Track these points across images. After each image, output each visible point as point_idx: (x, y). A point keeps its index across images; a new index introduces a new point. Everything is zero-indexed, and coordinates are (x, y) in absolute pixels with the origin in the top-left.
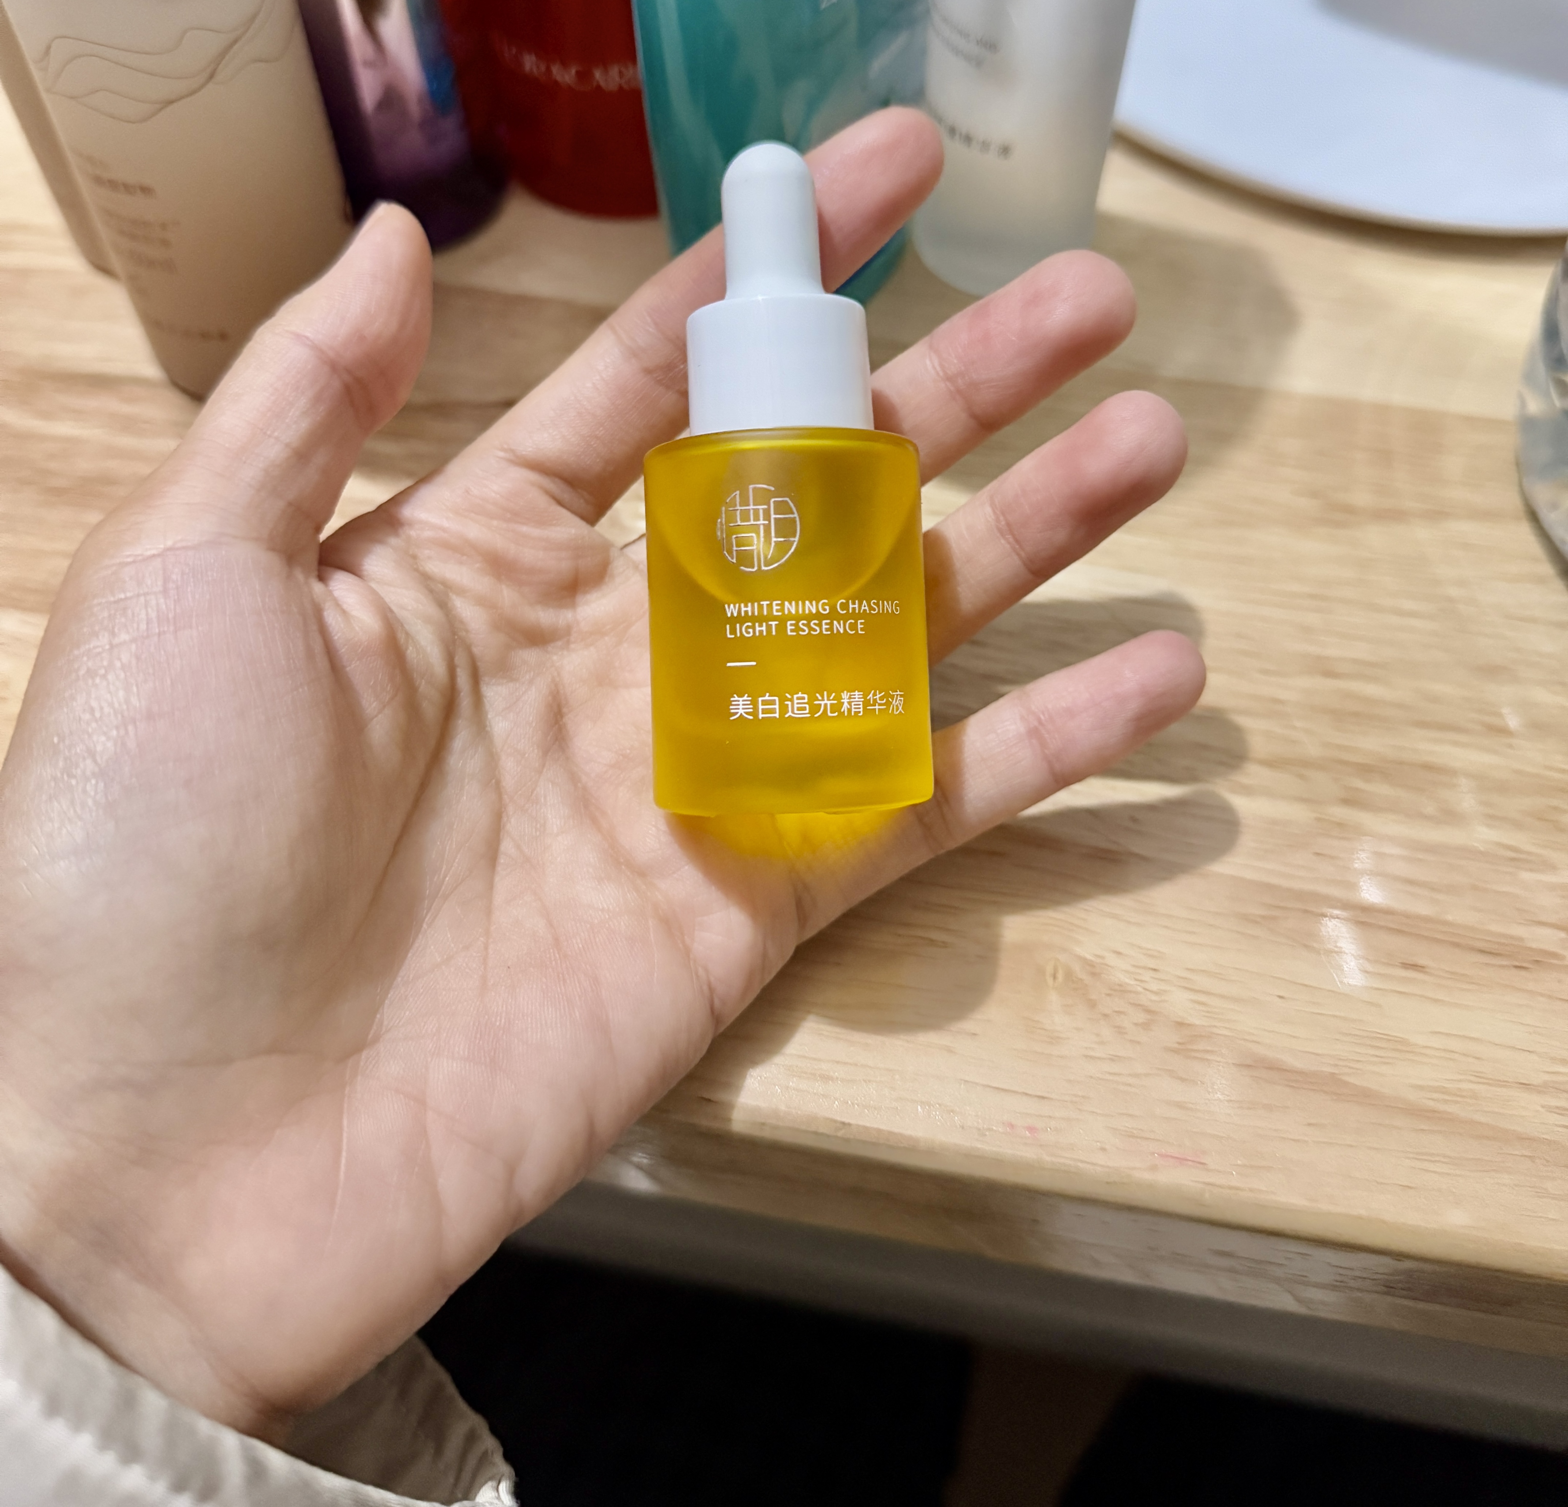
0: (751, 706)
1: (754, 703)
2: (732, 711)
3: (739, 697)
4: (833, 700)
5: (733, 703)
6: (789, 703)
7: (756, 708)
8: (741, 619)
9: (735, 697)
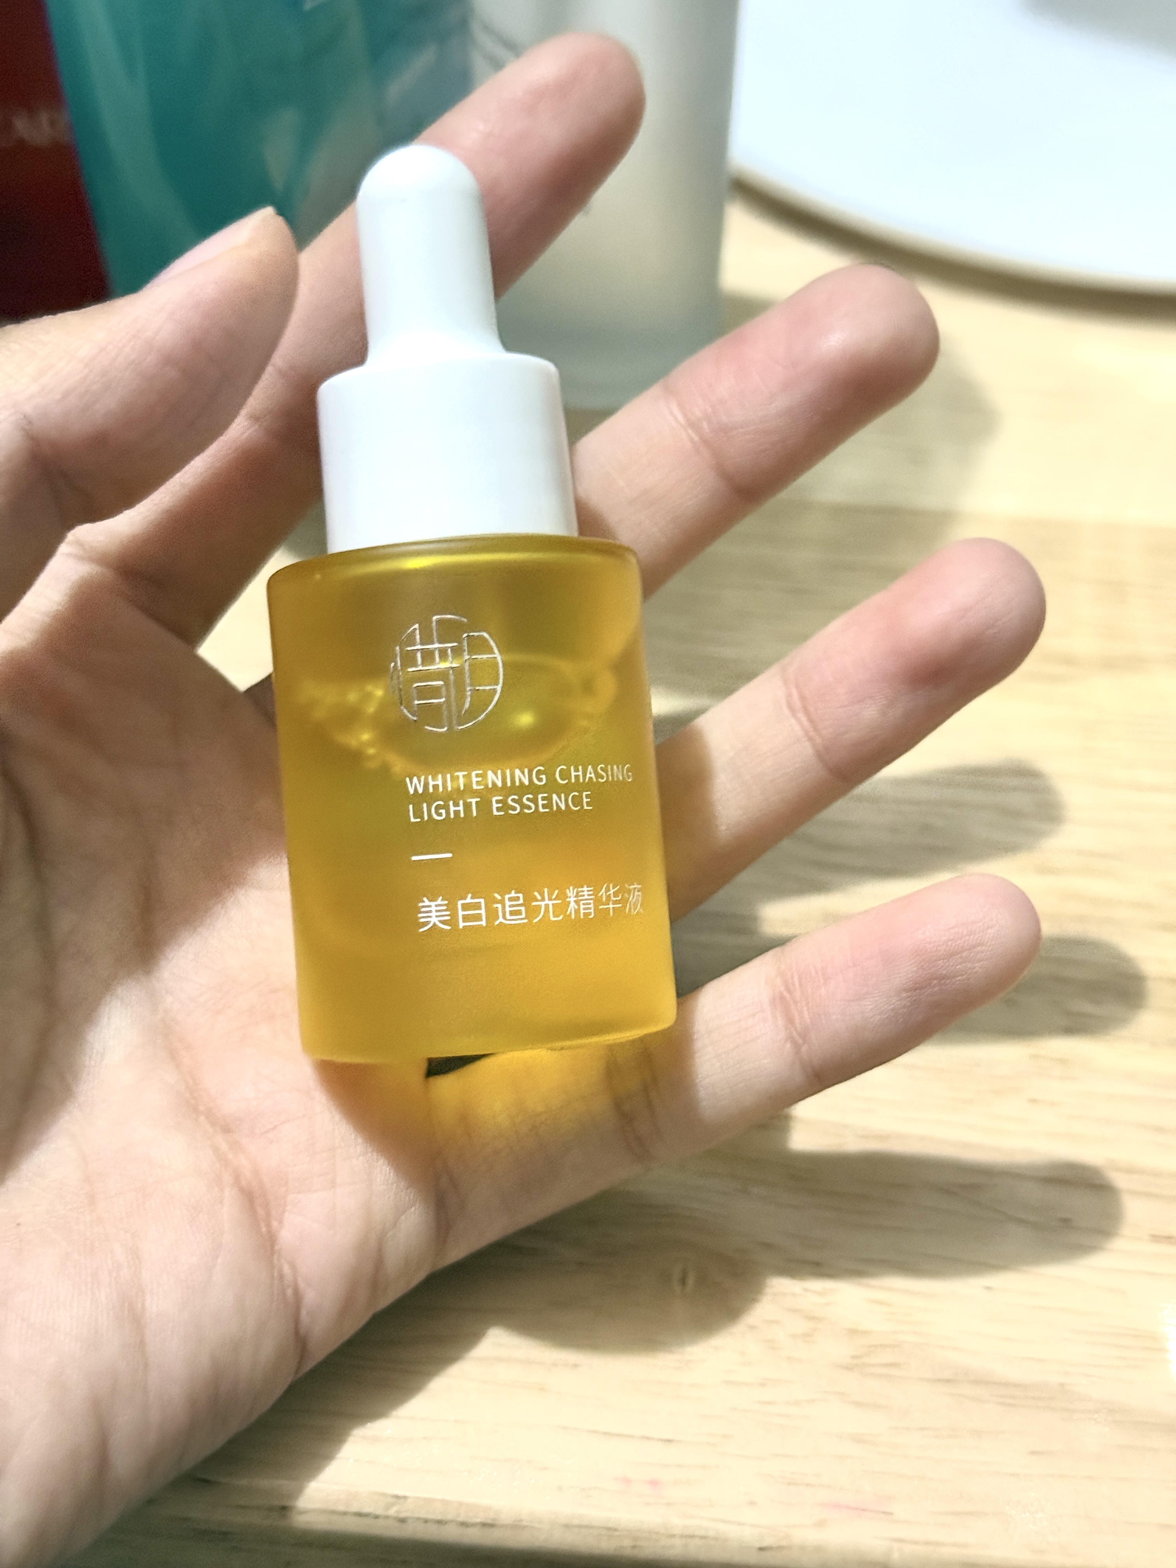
0: (448, 913)
1: (451, 907)
2: (422, 920)
3: (430, 901)
4: (555, 899)
5: (423, 910)
6: (499, 906)
7: (454, 915)
8: (427, 797)
9: (424, 902)
